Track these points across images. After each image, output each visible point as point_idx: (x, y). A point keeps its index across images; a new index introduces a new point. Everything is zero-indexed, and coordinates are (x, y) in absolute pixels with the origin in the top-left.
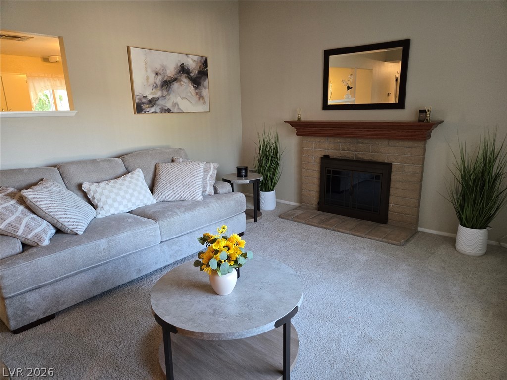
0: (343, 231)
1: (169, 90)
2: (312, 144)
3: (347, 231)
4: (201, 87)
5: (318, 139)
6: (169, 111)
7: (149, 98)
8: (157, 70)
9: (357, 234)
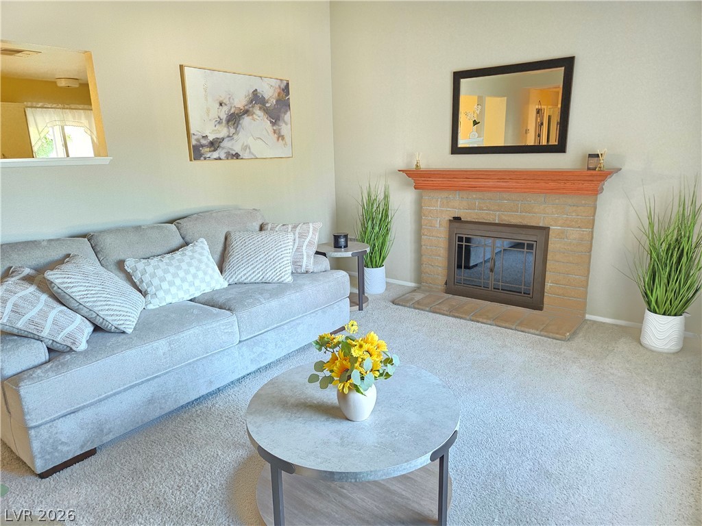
0: (485, 321)
1: (237, 127)
2: (437, 201)
3: (489, 322)
4: (281, 123)
5: (444, 194)
6: (237, 156)
7: (211, 138)
8: (221, 99)
9: (504, 325)
